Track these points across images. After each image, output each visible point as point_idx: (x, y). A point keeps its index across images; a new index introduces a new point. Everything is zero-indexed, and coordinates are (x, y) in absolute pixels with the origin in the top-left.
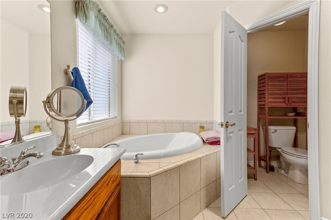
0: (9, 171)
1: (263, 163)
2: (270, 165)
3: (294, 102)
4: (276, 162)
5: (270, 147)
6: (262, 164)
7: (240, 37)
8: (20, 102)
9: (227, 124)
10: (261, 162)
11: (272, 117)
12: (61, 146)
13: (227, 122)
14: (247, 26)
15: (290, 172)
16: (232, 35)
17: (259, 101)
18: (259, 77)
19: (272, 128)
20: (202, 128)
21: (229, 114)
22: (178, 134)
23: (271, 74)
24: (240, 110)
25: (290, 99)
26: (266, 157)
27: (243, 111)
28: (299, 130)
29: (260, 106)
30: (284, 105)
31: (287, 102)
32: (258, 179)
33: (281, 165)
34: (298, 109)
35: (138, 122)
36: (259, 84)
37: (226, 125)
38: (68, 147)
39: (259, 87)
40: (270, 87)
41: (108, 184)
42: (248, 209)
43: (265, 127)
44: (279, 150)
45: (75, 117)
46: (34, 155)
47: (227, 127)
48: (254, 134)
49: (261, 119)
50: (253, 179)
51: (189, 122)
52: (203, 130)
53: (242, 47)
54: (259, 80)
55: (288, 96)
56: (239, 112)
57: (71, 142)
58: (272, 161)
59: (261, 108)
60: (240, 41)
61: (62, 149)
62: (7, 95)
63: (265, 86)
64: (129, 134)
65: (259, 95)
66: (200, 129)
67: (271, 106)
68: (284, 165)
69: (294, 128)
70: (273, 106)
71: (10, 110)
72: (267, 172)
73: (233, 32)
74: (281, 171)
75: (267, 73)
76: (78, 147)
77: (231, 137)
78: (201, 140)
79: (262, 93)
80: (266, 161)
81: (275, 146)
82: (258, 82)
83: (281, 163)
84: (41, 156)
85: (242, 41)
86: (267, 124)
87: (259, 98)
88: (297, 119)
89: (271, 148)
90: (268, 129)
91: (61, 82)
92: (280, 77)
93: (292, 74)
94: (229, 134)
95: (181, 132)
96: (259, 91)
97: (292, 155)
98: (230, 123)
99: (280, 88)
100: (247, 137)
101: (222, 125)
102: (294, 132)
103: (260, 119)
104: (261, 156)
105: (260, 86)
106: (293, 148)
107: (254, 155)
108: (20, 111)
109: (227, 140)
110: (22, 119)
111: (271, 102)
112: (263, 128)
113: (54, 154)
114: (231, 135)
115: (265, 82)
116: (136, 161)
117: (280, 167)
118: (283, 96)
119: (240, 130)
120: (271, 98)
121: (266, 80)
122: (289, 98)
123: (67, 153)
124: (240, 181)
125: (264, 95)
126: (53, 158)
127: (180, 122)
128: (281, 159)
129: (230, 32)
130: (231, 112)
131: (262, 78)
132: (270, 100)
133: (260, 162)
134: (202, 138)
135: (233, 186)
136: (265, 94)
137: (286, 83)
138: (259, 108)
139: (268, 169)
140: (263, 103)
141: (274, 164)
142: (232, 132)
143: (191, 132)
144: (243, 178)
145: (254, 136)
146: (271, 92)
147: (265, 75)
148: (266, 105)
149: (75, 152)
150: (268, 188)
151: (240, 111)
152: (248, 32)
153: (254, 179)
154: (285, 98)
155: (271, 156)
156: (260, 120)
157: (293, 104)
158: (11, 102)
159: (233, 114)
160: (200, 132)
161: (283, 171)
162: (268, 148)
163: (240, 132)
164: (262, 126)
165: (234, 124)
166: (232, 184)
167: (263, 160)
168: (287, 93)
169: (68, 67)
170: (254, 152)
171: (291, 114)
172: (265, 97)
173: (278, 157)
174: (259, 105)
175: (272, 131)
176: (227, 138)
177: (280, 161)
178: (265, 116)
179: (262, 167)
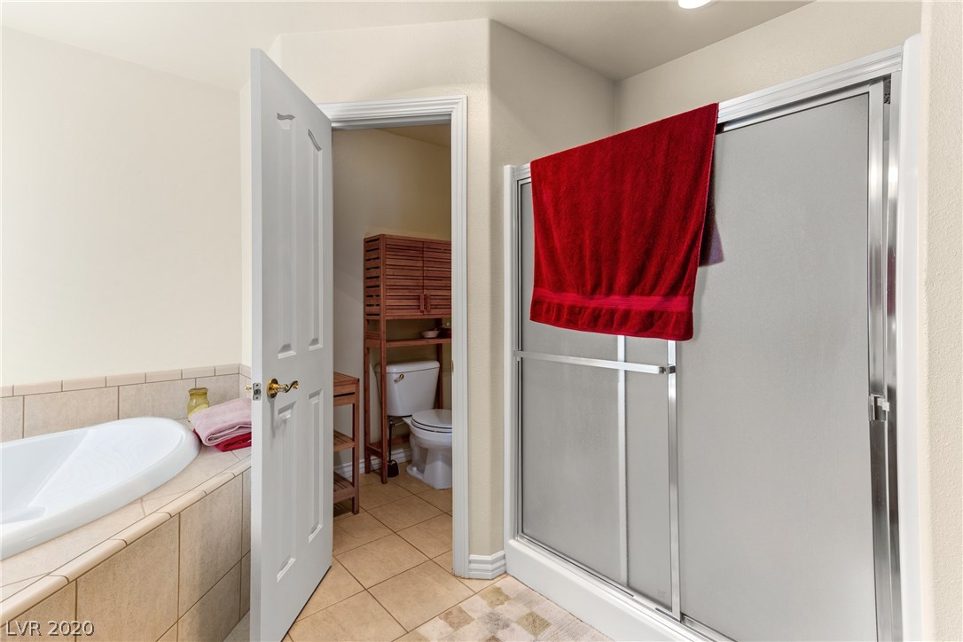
1: (375, 461)
2: (390, 461)
3: (436, 307)
4: (402, 450)
5: (389, 417)
6: (373, 462)
7: (310, 134)
9: (275, 385)
10: (372, 458)
11: (394, 344)
13: (275, 381)
14: (332, 111)
15: (428, 468)
16: (285, 124)
17: (367, 305)
18: (367, 242)
19: (394, 370)
20: (199, 394)
21: (281, 356)
22: (91, 431)
23: (391, 238)
24: (313, 338)
25: (429, 300)
26: (380, 443)
27: (321, 340)
28: (444, 367)
29: (370, 318)
30: (416, 315)
31: (422, 308)
32: (361, 510)
33: (411, 455)
34: (443, 322)
36: (367, 260)
37: (270, 389)
39: (367, 269)
40: (389, 271)
42: (330, 609)
43: (379, 370)
44: (408, 421)
47: (273, 396)
48: (353, 393)
49: (371, 351)
50: (350, 513)
51: (146, 380)
52: (201, 400)
53: (319, 164)
54: (367, 251)
55: (426, 292)
56: (310, 345)
58: (395, 449)
59: (371, 322)
60: (312, 147)
63: (378, 268)
65: (367, 287)
66: (191, 399)
67: (392, 318)
68: (416, 455)
69: (436, 365)
70: (396, 318)
72: (383, 482)
73: (291, 117)
74: (412, 470)
75: (384, 235)
77: (285, 421)
78: (192, 438)
79: (372, 284)
80: (380, 455)
81: (400, 413)
82: (365, 255)
83: (411, 450)
85: (319, 149)
86: (384, 362)
87: (367, 296)
88: (441, 345)
89: (391, 418)
90: (386, 373)
92: (409, 248)
93: (432, 242)
94: (281, 415)
95: (109, 419)
96: (367, 278)
97: (430, 429)
98: (283, 382)
99: (410, 273)
100: (334, 406)
101: (257, 392)
102: (436, 372)
103: (368, 349)
104: (371, 445)
105: (369, 266)
106: (433, 411)
107: (353, 449)
109: (274, 435)
111: (392, 308)
112: (376, 373)
114: (288, 414)
115: (378, 258)
117: (409, 462)
118: (416, 293)
119: (312, 396)
120: (392, 297)
121: (382, 252)
122: (426, 298)
124: (311, 538)
125: (377, 288)
127: (106, 383)
128: (412, 441)
129: (280, 117)
130: (286, 348)
131: (373, 246)
132: (389, 302)
133: (370, 460)
134: (195, 432)
135: (292, 560)
136: (378, 286)
137: (420, 264)
138: (368, 321)
139: (386, 473)
140: (374, 309)
141: (399, 456)
142: (290, 407)
143: (154, 415)
144: (320, 526)
145: (352, 399)
146: (392, 282)
147: (378, 239)
148: (382, 315)
150: (381, 525)
151: (315, 341)
152: (334, 125)
153: (353, 512)
154: (418, 298)
155: (393, 437)
156: (369, 352)
157: (433, 312)
159: (292, 353)
160: (191, 409)
161: (415, 469)
162: (385, 422)
163: (314, 401)
164: (375, 367)
165: (295, 383)
166: (289, 557)
167: (376, 453)
168: (423, 287)
170: (353, 440)
171: (431, 334)
172: (378, 296)
173: (406, 437)
174: (367, 314)
175: (395, 377)
176: (274, 428)
177: (410, 447)
178: (379, 341)
179: (374, 471)
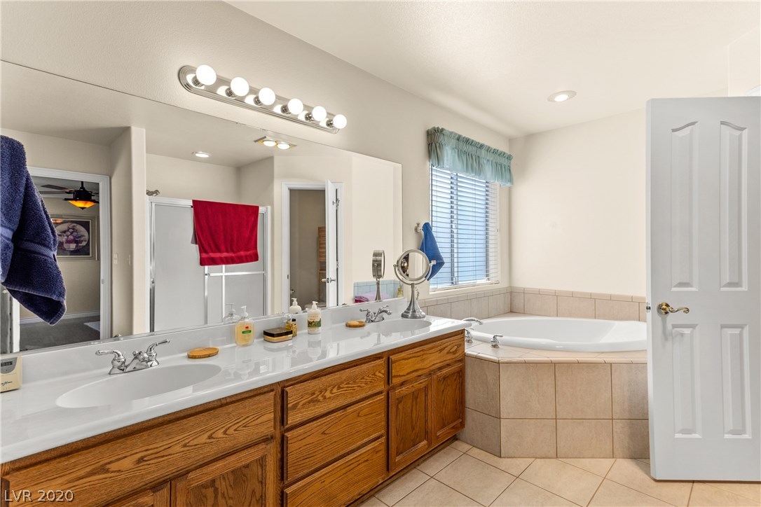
0: (372, 321)
8: (379, 265)
12: (408, 309)
35: (539, 293)
38: (414, 311)
41: (441, 351)
45: (424, 278)
46: (386, 312)
57: (417, 306)
61: (409, 313)
62: (371, 258)
64: (523, 313)
71: (373, 272)
76: (423, 313)
84: (390, 314)
91: (413, 243)
108: (379, 274)
110: (381, 279)
113: (403, 316)
116: (494, 344)
123: (414, 317)
126: (401, 318)
149: (420, 318)
158: (373, 265)
169: (418, 224)
